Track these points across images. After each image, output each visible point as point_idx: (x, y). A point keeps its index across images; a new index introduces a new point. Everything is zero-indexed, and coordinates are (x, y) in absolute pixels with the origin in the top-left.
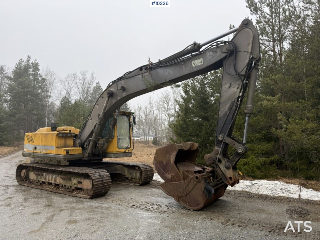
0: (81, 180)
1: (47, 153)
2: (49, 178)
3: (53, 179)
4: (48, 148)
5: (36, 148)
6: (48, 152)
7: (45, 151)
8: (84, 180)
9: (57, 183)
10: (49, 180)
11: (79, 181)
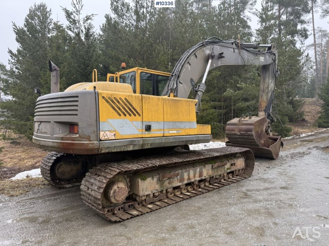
0: (234, 161)
1: (181, 134)
2: (189, 176)
3: (197, 175)
4: (182, 126)
5: (148, 128)
6: (182, 132)
7: (175, 132)
8: (237, 160)
9: (205, 177)
10: (189, 179)
11: (233, 162)
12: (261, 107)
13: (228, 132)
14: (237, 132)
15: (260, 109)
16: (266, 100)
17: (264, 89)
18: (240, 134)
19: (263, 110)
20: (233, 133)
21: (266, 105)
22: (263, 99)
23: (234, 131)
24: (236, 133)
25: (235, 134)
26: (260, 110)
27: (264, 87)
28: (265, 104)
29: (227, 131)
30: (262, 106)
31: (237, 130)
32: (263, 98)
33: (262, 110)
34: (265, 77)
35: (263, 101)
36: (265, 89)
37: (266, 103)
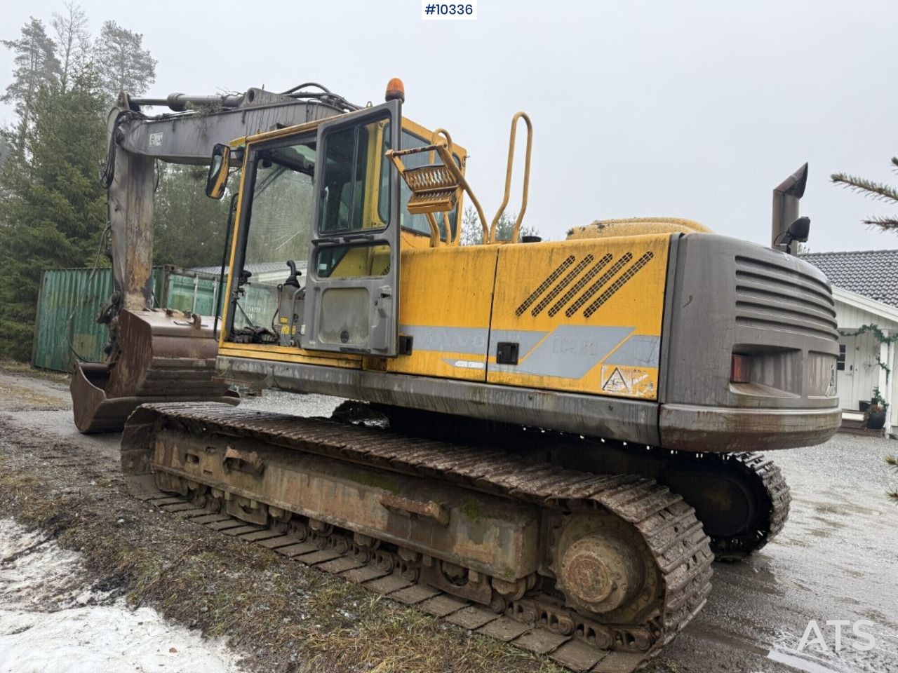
12: (133, 280)
13: (163, 358)
14: (196, 359)
15: (130, 285)
16: (147, 261)
17: (139, 226)
18: (204, 365)
19: (138, 288)
20: (182, 361)
21: (148, 277)
22: (139, 256)
23: (187, 356)
24: (192, 362)
25: (189, 366)
26: (131, 289)
27: (138, 222)
28: (144, 272)
29: (163, 356)
30: (136, 277)
31: (195, 351)
32: (137, 253)
33: (135, 290)
34: (143, 192)
35: (139, 261)
36: (143, 227)
37: (147, 269)
